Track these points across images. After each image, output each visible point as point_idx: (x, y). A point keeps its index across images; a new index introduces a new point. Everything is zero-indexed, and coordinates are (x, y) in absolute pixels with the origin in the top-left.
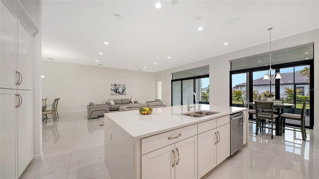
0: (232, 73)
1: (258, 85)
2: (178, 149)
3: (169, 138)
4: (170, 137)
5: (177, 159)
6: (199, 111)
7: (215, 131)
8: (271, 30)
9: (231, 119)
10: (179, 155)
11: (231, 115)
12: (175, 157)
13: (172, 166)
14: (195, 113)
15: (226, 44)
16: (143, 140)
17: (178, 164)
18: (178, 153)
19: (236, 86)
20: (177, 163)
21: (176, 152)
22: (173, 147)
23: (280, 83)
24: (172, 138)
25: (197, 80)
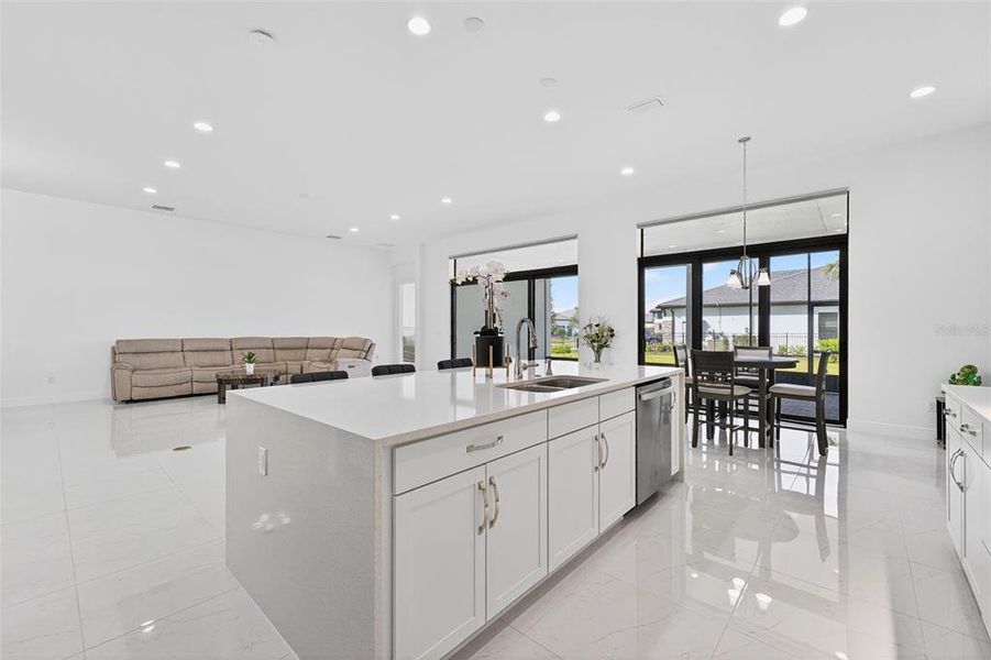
0: (645, 263)
1: (720, 306)
2: (495, 480)
3: (469, 449)
4: (472, 446)
5: (491, 511)
6: (549, 378)
7: (594, 431)
8: (747, 143)
9: (638, 397)
10: (497, 500)
11: (637, 386)
12: (486, 506)
13: (477, 529)
14: (539, 384)
15: (628, 171)
16: (398, 450)
17: (495, 524)
18: (496, 495)
19: (659, 307)
20: (492, 523)
21: (489, 489)
22: (479, 476)
23: (772, 300)
24: (478, 448)
25: (539, 283)
